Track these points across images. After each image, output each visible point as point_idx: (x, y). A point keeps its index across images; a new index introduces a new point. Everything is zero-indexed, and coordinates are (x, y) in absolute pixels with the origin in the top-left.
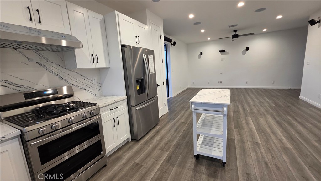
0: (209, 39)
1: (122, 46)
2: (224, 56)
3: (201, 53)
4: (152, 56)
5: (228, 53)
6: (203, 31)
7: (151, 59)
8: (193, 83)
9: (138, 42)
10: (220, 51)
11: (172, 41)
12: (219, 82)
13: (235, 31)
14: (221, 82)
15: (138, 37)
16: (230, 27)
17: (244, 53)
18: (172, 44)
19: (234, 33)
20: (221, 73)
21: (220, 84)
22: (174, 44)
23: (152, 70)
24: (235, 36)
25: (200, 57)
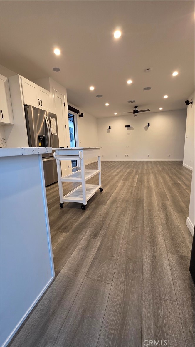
0: (116, 114)
1: (25, 105)
2: (130, 131)
3: (110, 127)
4: (55, 119)
5: (133, 129)
6: (107, 104)
7: (53, 121)
8: (103, 156)
9: (40, 105)
10: (126, 126)
11: (79, 113)
12: (126, 156)
13: (136, 107)
14: (127, 156)
15: (41, 100)
16: (129, 102)
17: (146, 129)
18: (79, 116)
19: (135, 109)
20: (128, 147)
21: (127, 157)
22: (82, 115)
23: (54, 131)
24: (136, 112)
25: (108, 132)
